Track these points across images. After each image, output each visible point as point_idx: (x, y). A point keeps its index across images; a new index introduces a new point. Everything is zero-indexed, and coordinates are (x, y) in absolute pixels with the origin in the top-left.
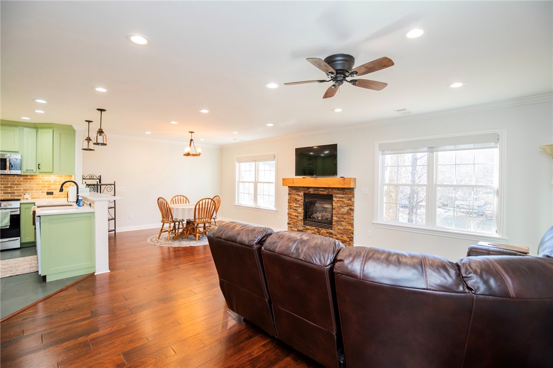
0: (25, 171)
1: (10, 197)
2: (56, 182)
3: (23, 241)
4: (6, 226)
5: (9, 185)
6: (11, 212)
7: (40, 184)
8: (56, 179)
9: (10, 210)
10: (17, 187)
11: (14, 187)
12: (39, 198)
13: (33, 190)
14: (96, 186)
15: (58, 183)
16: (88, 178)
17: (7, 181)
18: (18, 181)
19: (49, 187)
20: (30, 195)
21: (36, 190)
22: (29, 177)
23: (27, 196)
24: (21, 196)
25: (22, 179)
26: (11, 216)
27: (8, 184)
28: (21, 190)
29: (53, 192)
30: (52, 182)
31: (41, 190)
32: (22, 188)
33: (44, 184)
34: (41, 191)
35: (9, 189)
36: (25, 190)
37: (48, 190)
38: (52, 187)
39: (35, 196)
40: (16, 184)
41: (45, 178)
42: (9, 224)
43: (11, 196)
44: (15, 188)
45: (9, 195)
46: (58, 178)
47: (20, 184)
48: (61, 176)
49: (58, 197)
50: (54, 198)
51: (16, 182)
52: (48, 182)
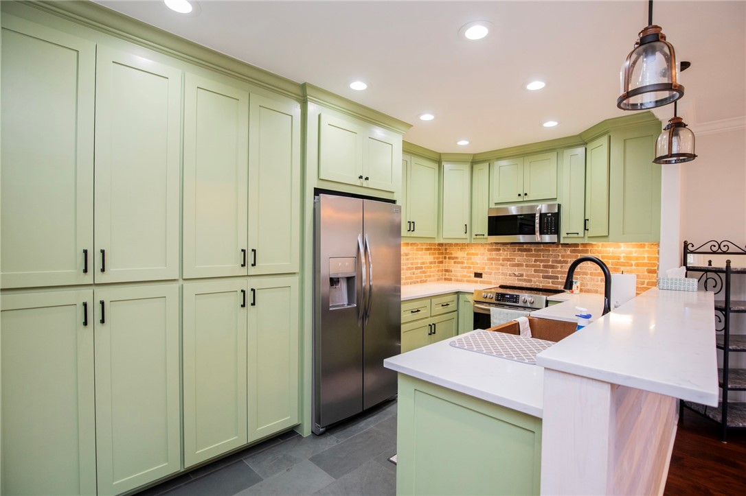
0: (566, 236)
1: (551, 285)
2: (630, 258)
5: (550, 263)
8: (631, 252)
10: (562, 267)
11: (557, 267)
13: (585, 274)
14: (723, 276)
15: (633, 262)
16: (707, 248)
17: (548, 256)
18: (563, 257)
21: (591, 274)
22: (580, 248)
25: (569, 253)
27: (548, 261)
30: (622, 260)
35: (550, 270)
39: (588, 287)
40: (560, 262)
43: (553, 283)
44: (559, 269)
45: (551, 281)
46: (634, 250)
47: (566, 262)
48: (642, 246)
51: (560, 258)
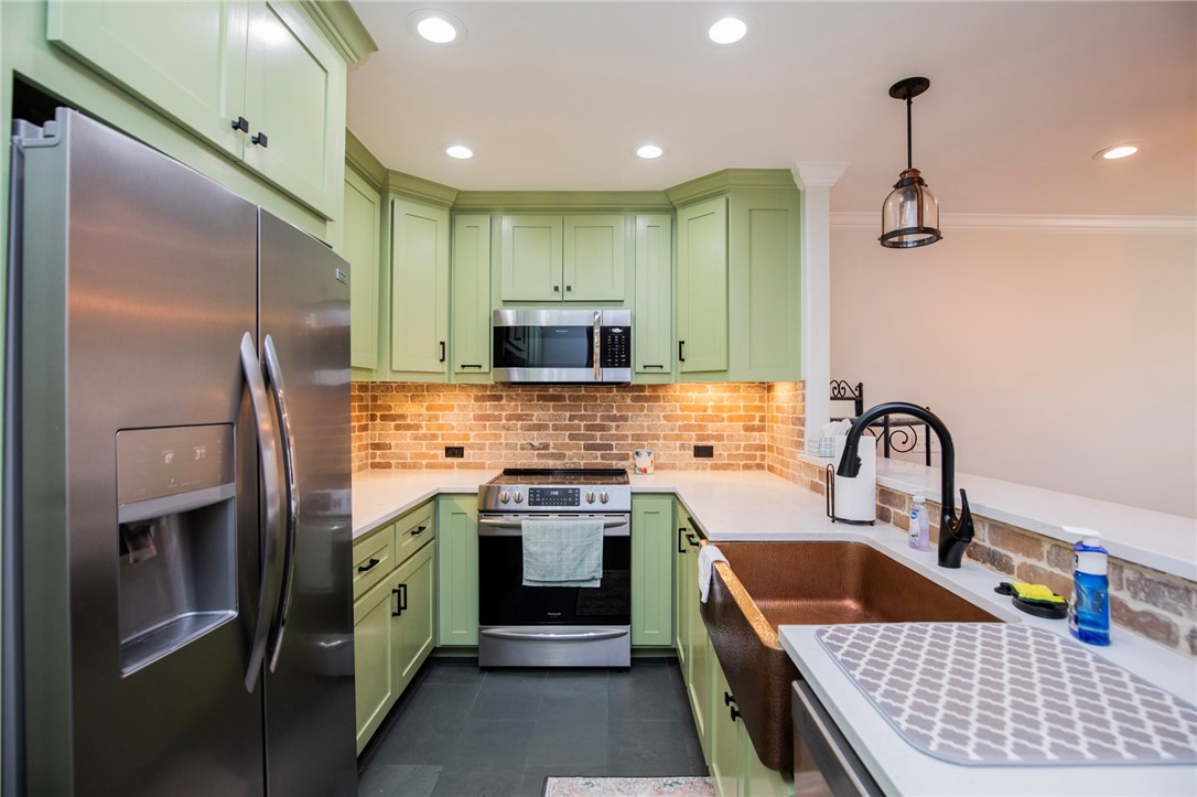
0: (641, 370)
1: (599, 461)
2: (720, 409)
3: (639, 641)
4: (593, 579)
5: (598, 422)
6: (606, 526)
7: (677, 418)
8: (722, 399)
9: (602, 520)
10: (618, 427)
11: (609, 428)
12: (673, 467)
13: (656, 437)
15: (725, 415)
17: (594, 407)
18: (619, 408)
19: (701, 427)
20: (652, 456)
21: (665, 437)
22: (647, 393)
23: (644, 461)
24: (625, 457)
25: (629, 400)
26: (606, 539)
27: (595, 417)
28: (624, 437)
29: (711, 448)
30: (710, 412)
31: (678, 437)
32: (629, 429)
33: (688, 418)
34: (678, 443)
35: (598, 434)
36: (637, 437)
37: (700, 438)
38: (711, 428)
39: (662, 461)
40: (614, 418)
41: (689, 394)
42: (600, 574)
43: (603, 457)
44: (613, 432)
45: (599, 453)
46: (726, 395)
47: (625, 418)
49: (725, 467)
50: (715, 467)
51: (615, 412)
52: (697, 409)
